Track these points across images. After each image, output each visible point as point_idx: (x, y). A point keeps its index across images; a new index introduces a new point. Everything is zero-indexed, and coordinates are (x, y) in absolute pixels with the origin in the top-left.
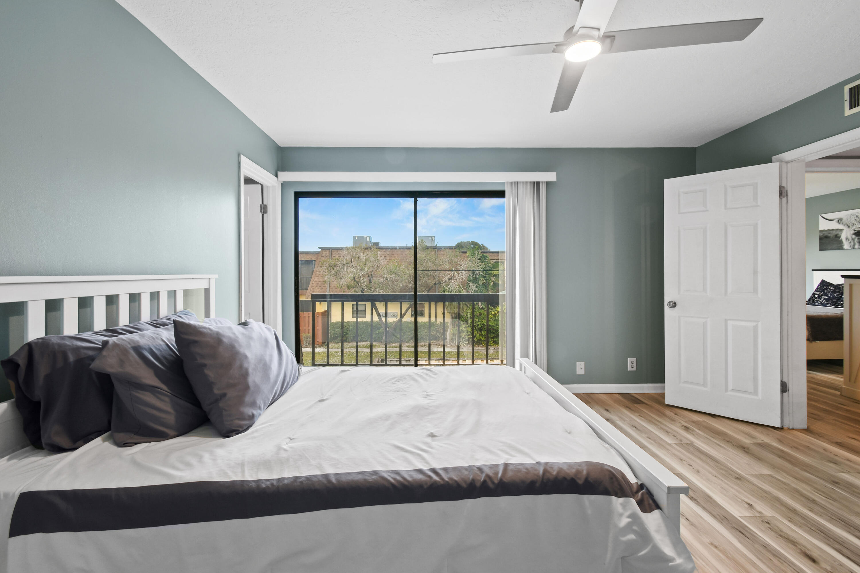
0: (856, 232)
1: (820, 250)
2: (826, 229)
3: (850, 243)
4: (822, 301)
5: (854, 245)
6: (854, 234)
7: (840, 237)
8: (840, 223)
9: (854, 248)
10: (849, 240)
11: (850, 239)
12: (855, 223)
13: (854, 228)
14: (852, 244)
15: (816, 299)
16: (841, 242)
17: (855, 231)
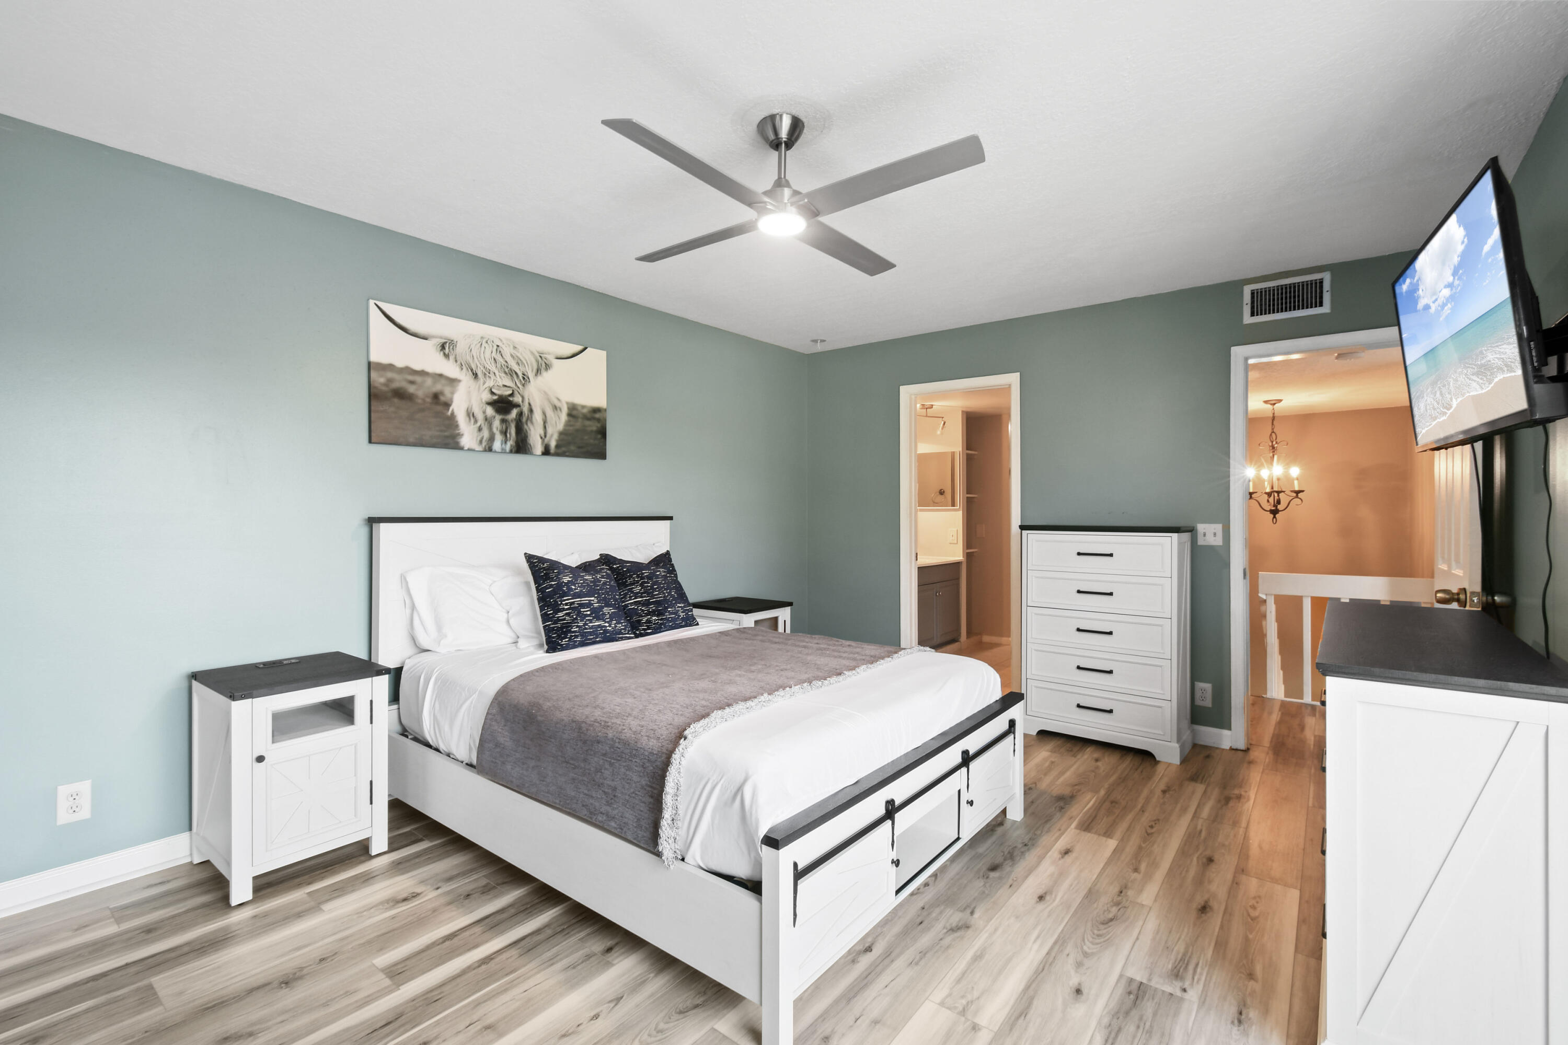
0: (495, 397)
1: (368, 440)
3: (480, 429)
5: (492, 439)
6: (489, 404)
7: (447, 405)
8: (447, 356)
9: (489, 449)
10: (476, 421)
11: (480, 417)
12: (493, 368)
13: (490, 383)
14: (486, 434)
16: (451, 422)
17: (493, 393)
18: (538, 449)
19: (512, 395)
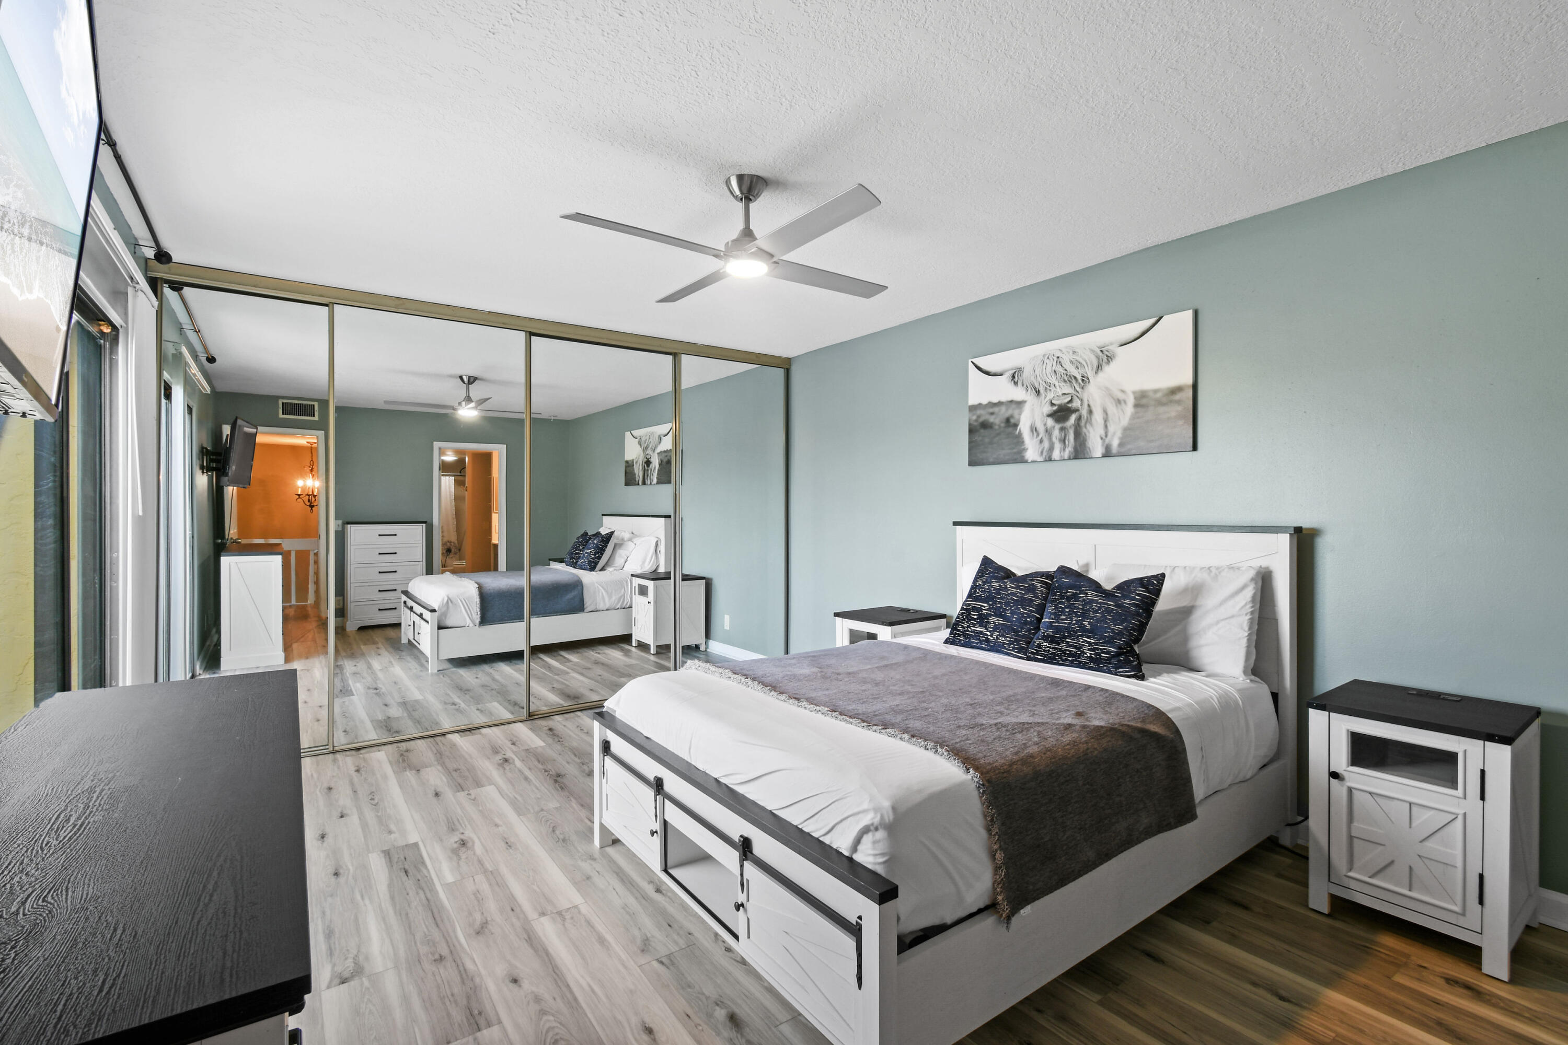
0: (1055, 408)
1: (969, 465)
2: (985, 402)
3: (1041, 441)
4: (989, 634)
5: (1051, 449)
6: (1049, 416)
7: (1016, 425)
8: (1016, 383)
9: (1050, 459)
10: (1038, 435)
11: (1041, 430)
12: (1053, 380)
13: (1050, 396)
14: (1046, 444)
15: (974, 625)
16: (1018, 440)
17: (1052, 404)
18: (1098, 451)
19: (1071, 401)
